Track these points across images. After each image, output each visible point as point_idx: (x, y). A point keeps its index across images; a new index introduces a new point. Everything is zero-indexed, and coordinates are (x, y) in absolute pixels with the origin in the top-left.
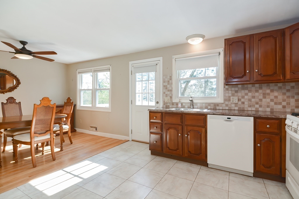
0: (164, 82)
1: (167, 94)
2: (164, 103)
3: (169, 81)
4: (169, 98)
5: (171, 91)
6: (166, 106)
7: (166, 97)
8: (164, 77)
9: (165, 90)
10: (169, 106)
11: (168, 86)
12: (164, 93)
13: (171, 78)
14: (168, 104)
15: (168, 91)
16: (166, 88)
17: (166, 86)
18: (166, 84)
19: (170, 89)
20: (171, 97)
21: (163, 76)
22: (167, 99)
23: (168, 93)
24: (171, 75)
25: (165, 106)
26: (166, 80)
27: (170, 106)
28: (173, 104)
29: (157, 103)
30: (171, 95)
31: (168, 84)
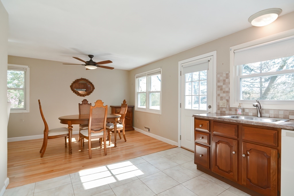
0: (218, 81)
1: (222, 96)
2: (219, 108)
3: (225, 80)
4: (225, 101)
5: (228, 92)
6: (221, 111)
7: (221, 100)
8: (219, 76)
9: (219, 92)
10: (225, 112)
11: (224, 86)
12: (219, 95)
13: (228, 76)
14: (224, 110)
15: (224, 92)
16: (221, 89)
17: (221, 86)
18: (221, 84)
19: (227, 89)
20: (228, 101)
21: (217, 74)
22: (222, 103)
23: (224, 95)
24: (227, 72)
25: (219, 112)
26: (221, 78)
27: (227, 112)
28: (230, 109)
29: (210, 107)
30: (227, 98)
31: (224, 84)
